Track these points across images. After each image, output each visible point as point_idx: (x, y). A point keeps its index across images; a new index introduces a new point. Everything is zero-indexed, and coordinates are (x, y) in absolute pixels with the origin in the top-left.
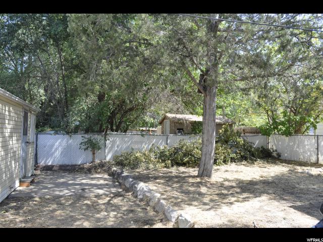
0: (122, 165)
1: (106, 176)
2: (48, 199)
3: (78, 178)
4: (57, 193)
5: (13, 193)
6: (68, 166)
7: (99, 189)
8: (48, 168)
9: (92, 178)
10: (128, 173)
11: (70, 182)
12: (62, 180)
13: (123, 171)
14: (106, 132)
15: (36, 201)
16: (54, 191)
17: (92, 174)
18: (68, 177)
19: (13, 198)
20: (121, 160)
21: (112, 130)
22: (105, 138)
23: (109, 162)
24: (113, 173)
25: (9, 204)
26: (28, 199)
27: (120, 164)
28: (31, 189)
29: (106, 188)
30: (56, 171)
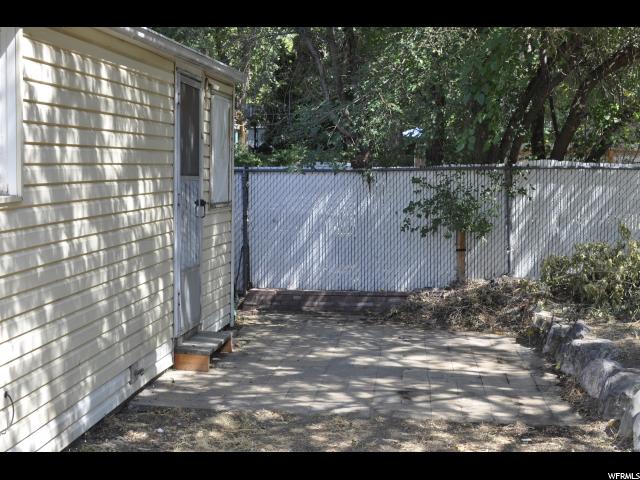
0: (577, 299)
1: (509, 344)
2: (268, 423)
3: (396, 345)
4: (304, 401)
5: (146, 393)
6: (360, 295)
7: (472, 395)
8: (287, 303)
9: (449, 349)
10: (600, 335)
11: (361, 361)
12: (332, 352)
13: (578, 328)
14: (513, 159)
15: (219, 428)
16: (293, 392)
17: (453, 334)
18: (358, 341)
19: (143, 409)
20: (576, 278)
21: (539, 152)
22: (508, 184)
23: (522, 285)
24: (537, 332)
25: (122, 434)
26: (194, 419)
27: (572, 294)
28: (212, 382)
29: (504, 393)
30: (316, 314)
